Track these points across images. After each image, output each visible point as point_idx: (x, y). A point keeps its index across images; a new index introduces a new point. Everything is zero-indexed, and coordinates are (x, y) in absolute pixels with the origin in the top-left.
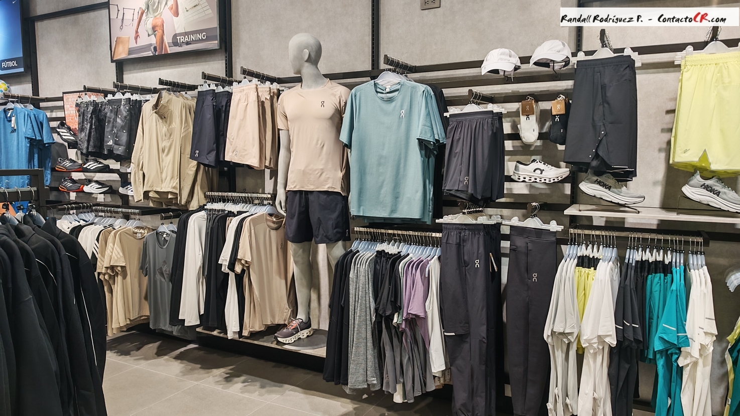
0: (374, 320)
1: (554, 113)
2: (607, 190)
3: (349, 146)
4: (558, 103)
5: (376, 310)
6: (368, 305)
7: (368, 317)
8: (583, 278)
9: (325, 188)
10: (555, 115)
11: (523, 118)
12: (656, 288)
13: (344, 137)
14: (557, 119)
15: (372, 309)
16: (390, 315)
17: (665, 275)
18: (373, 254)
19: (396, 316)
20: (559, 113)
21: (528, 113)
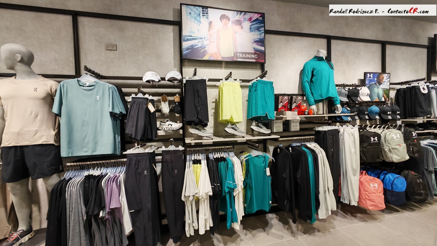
0: (85, 219)
1: (176, 101)
2: (199, 131)
3: (59, 115)
4: (177, 97)
5: (87, 213)
6: (80, 211)
7: (81, 218)
8: (195, 169)
9: (40, 142)
10: (176, 102)
11: (162, 103)
12: (222, 167)
13: (55, 110)
14: (177, 104)
15: (84, 213)
16: (97, 214)
17: (225, 162)
18: (82, 178)
19: (101, 212)
20: (177, 101)
21: (165, 101)
